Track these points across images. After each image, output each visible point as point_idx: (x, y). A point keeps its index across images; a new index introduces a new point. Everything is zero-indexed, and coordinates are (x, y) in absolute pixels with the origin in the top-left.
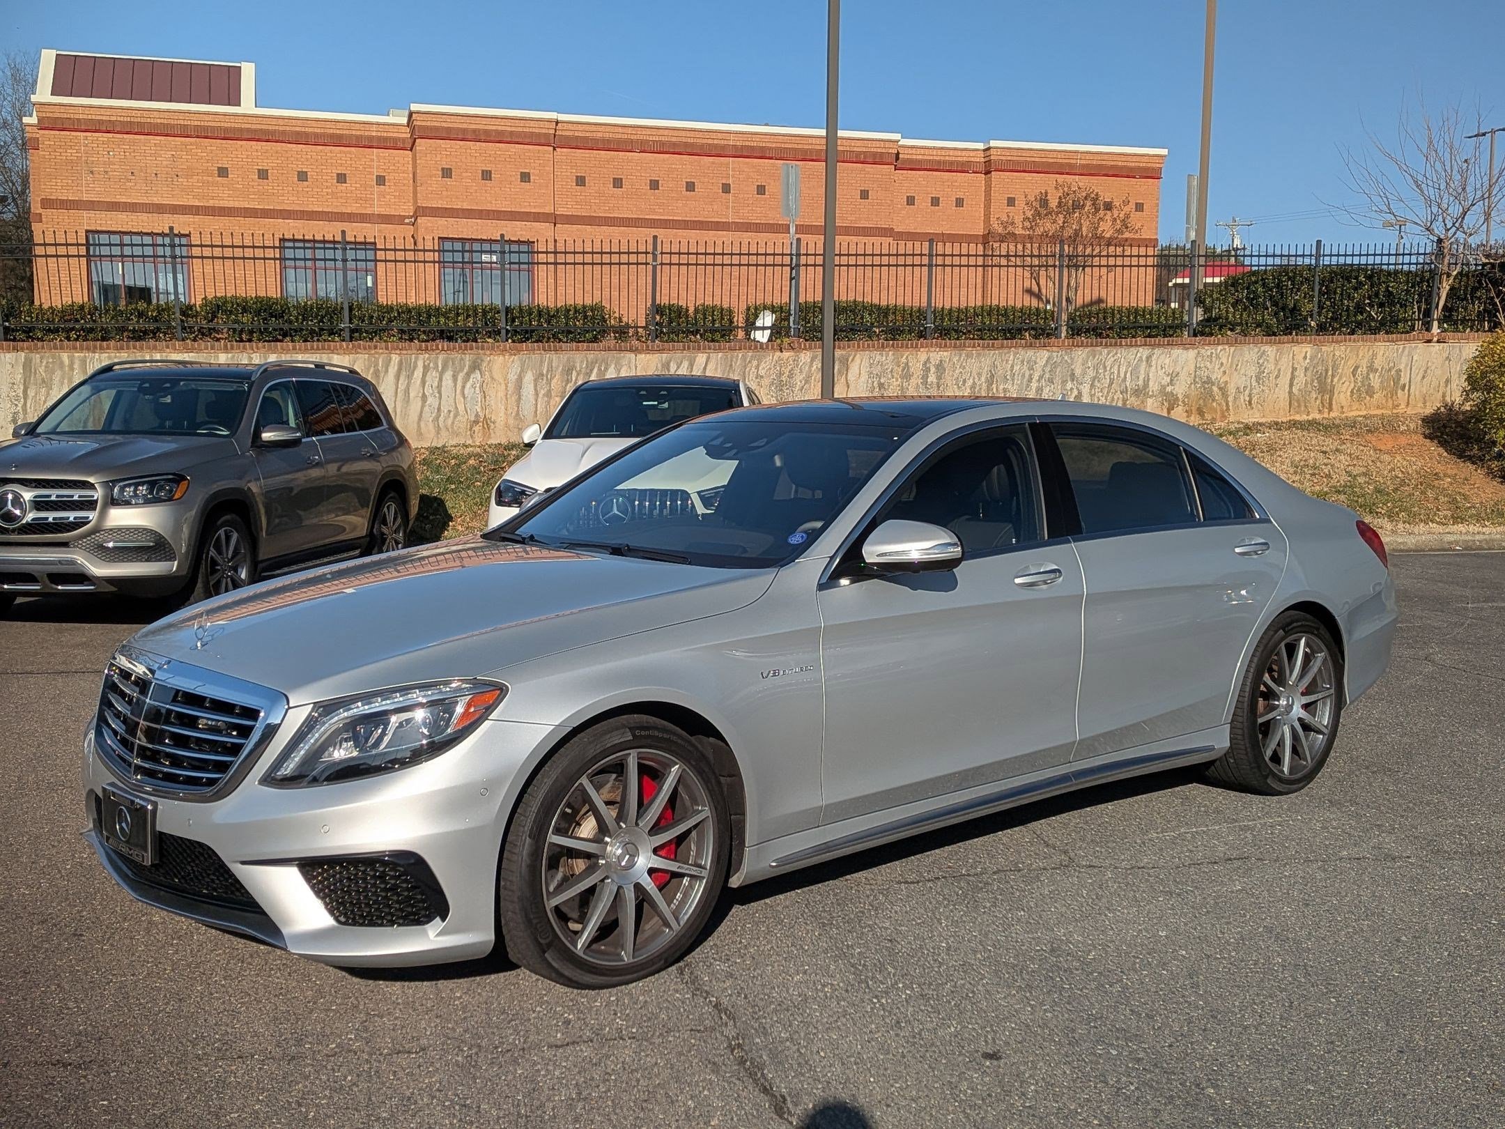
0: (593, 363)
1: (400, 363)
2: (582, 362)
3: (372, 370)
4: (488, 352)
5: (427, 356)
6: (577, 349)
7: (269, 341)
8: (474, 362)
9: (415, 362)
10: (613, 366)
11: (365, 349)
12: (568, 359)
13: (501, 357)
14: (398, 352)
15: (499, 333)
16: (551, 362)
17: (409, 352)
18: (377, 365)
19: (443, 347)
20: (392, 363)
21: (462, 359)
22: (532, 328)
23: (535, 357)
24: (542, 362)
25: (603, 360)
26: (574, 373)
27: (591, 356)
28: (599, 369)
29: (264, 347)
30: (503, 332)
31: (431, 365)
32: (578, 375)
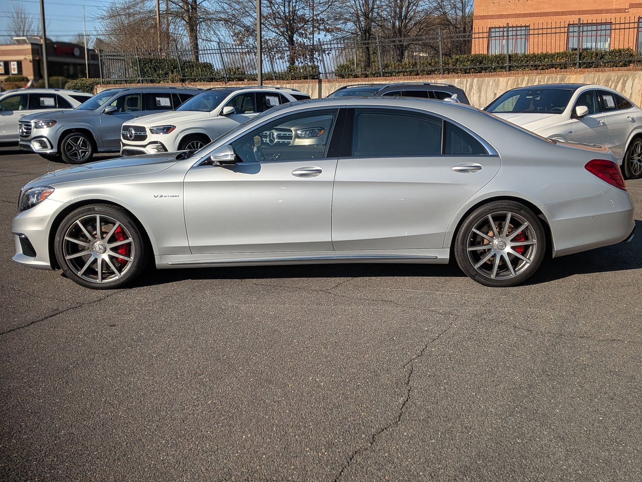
0: (621, 77)
1: (528, 80)
2: (615, 76)
3: (516, 83)
4: (569, 74)
5: (540, 76)
6: (613, 71)
7: (476, 73)
8: (562, 78)
9: (535, 80)
10: (631, 78)
11: (514, 74)
12: (608, 75)
13: (575, 76)
14: (528, 75)
15: (576, 64)
16: (599, 77)
17: (533, 75)
18: (518, 81)
19: (548, 72)
20: (525, 80)
21: (556, 77)
22: (593, 61)
23: (592, 75)
24: (594, 77)
25: (626, 75)
26: (610, 82)
27: (620, 73)
28: (624, 80)
29: (473, 75)
30: (578, 64)
31: (542, 80)
32: (612, 83)
